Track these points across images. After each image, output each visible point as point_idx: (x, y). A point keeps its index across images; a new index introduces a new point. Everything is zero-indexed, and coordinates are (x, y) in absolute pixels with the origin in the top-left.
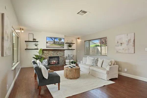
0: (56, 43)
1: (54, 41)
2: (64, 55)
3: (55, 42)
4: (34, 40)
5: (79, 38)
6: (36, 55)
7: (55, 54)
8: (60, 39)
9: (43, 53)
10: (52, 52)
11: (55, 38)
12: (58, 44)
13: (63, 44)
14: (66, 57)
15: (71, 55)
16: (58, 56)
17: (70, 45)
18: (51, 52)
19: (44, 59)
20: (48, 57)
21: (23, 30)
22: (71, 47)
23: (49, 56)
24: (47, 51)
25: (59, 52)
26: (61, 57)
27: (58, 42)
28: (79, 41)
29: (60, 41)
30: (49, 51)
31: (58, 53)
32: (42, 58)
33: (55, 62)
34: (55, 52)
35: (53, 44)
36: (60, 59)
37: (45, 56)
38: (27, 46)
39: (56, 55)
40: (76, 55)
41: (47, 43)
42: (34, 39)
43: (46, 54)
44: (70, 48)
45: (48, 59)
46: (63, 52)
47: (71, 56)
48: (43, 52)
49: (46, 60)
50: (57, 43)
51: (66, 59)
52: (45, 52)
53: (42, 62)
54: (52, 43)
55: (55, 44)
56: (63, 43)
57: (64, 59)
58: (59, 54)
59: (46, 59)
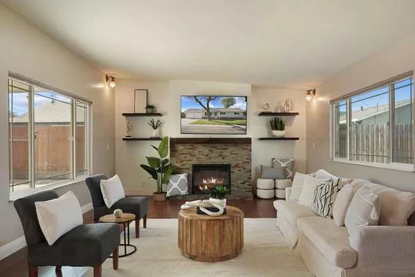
0: (213, 116)
1: (208, 109)
2: (249, 161)
3: (211, 111)
4: (150, 111)
5: (314, 92)
6: (150, 159)
7: (213, 155)
8: (228, 101)
9: (173, 151)
10: (205, 150)
11: (210, 99)
12: (222, 119)
13: (241, 119)
14: (261, 166)
15: (284, 161)
16: (226, 162)
17: (276, 121)
18: (200, 148)
19: (174, 173)
20: (189, 165)
21: (113, 80)
22: (282, 129)
23: (195, 163)
24: (188, 146)
25: (231, 149)
26: (237, 166)
27: (222, 111)
28: (316, 101)
29: (228, 106)
30: (195, 145)
31: (226, 153)
32: (170, 170)
33: (213, 181)
34: (216, 147)
35: (203, 118)
36: (235, 173)
37: (182, 161)
38: (129, 130)
39: (219, 161)
40: (305, 159)
41: (183, 116)
42: (149, 107)
43: (182, 156)
44: (278, 133)
45: (191, 173)
46: (245, 147)
47: (283, 165)
48: (174, 147)
49: (183, 176)
50: (219, 115)
51: (261, 178)
52: (180, 147)
53: (169, 181)
54: (201, 115)
55: (210, 119)
56: (241, 115)
57: (248, 174)
58: (229, 156)
59: (180, 174)
